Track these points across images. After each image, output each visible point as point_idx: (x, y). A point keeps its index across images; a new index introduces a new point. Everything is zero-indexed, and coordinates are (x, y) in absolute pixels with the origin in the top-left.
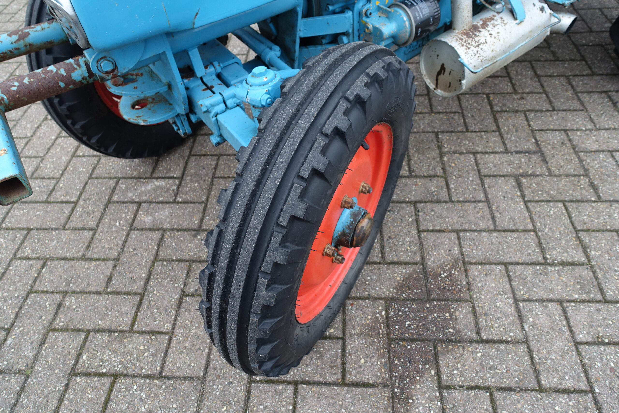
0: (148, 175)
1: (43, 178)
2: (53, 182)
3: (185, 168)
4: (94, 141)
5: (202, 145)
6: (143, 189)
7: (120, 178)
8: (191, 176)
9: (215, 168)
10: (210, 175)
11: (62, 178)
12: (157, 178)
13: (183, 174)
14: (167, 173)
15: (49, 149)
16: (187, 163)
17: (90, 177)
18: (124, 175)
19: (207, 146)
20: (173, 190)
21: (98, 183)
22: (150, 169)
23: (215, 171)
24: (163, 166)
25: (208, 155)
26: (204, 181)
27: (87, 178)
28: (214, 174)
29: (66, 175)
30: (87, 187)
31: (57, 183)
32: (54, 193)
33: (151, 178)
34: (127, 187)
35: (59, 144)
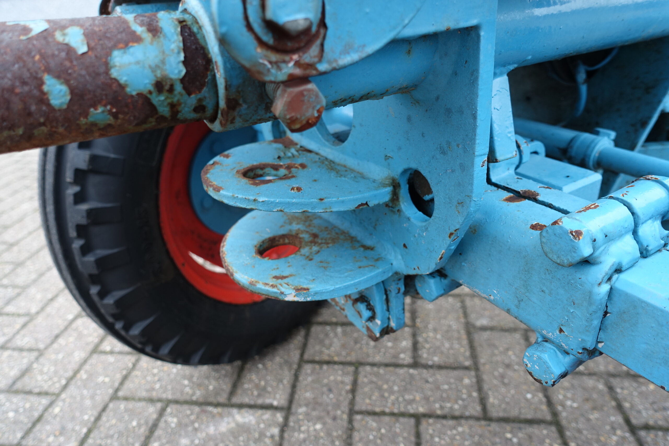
0: (222, 399)
1: (29, 393)
2: (45, 401)
3: (294, 387)
4: (136, 331)
5: (321, 342)
6: (212, 430)
7: (168, 402)
8: (307, 405)
9: (353, 391)
10: (345, 406)
11: (63, 396)
12: (241, 406)
13: (291, 401)
14: (259, 396)
15: (57, 337)
16: (296, 377)
17: (114, 397)
18: (178, 396)
19: (331, 345)
20: (272, 437)
21: (126, 410)
22: (226, 386)
23: (354, 397)
24: (251, 381)
25: (335, 363)
26: (335, 419)
27: (107, 398)
28: (352, 403)
29: (72, 389)
30: (104, 418)
31: (51, 404)
32: (38, 427)
33: (229, 405)
34: (180, 424)
35: (76, 329)
